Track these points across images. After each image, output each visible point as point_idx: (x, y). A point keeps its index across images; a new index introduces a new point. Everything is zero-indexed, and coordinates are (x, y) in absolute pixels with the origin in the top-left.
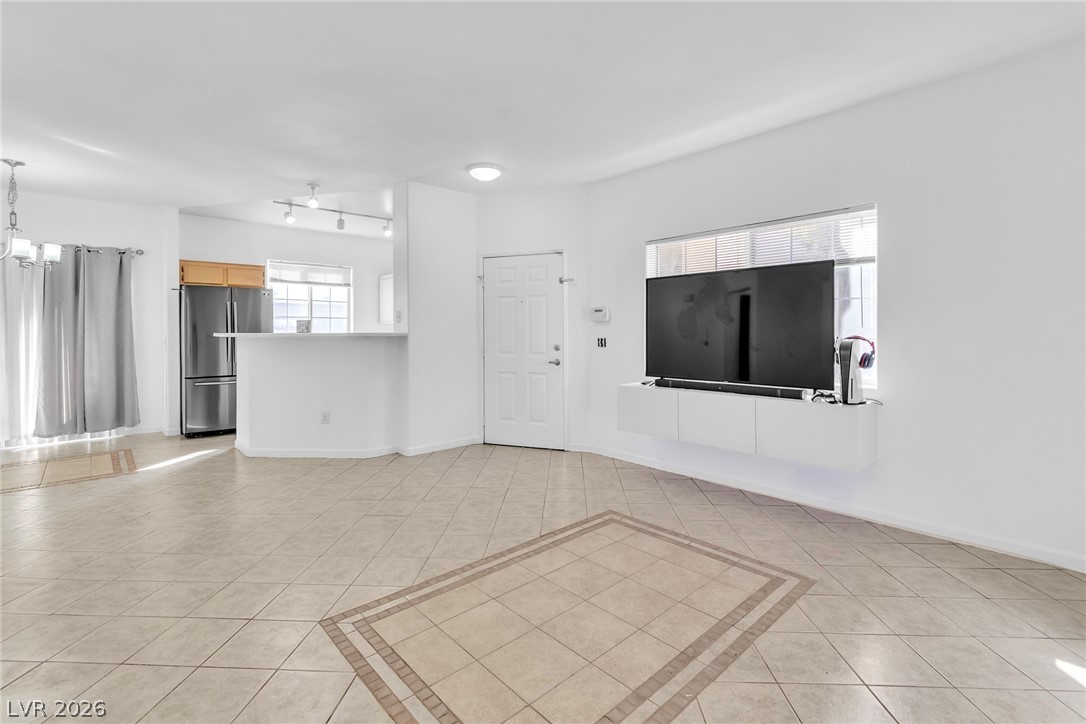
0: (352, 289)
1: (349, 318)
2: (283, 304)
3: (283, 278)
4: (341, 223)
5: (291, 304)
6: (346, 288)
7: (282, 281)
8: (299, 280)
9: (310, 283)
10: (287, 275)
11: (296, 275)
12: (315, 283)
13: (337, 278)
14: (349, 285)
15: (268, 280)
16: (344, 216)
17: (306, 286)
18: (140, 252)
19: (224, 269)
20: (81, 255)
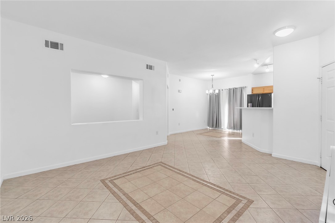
18: (246, 87)
19: (263, 88)
20: (235, 90)
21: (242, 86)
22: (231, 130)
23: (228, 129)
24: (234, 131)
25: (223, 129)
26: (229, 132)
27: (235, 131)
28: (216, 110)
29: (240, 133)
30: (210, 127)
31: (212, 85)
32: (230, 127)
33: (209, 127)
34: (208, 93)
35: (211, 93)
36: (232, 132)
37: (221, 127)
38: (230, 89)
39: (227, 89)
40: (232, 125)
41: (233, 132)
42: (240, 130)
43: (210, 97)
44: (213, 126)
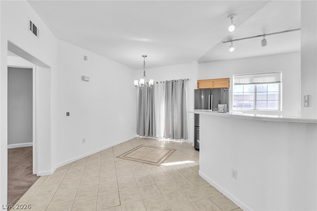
0: (281, 84)
1: (279, 100)
2: (241, 95)
3: (240, 83)
4: (264, 43)
5: (246, 95)
6: (277, 84)
7: (240, 84)
8: (249, 83)
9: (255, 83)
10: (242, 81)
11: (247, 81)
12: (257, 83)
13: (272, 79)
14: (279, 82)
15: (233, 84)
16: (266, 37)
17: (253, 85)
18: (188, 80)
19: (212, 82)
20: (173, 83)
21: (183, 79)
22: (169, 139)
23: (165, 138)
24: (173, 140)
25: (157, 138)
26: (166, 142)
27: (175, 141)
28: (148, 111)
29: (180, 143)
30: (140, 135)
31: (144, 72)
32: (167, 136)
33: (138, 136)
34: (137, 85)
35: (142, 85)
36: (170, 141)
37: (156, 135)
38: (167, 82)
39: (164, 82)
40: (171, 133)
41: (172, 142)
42: (180, 139)
43: (141, 91)
44: (144, 134)
